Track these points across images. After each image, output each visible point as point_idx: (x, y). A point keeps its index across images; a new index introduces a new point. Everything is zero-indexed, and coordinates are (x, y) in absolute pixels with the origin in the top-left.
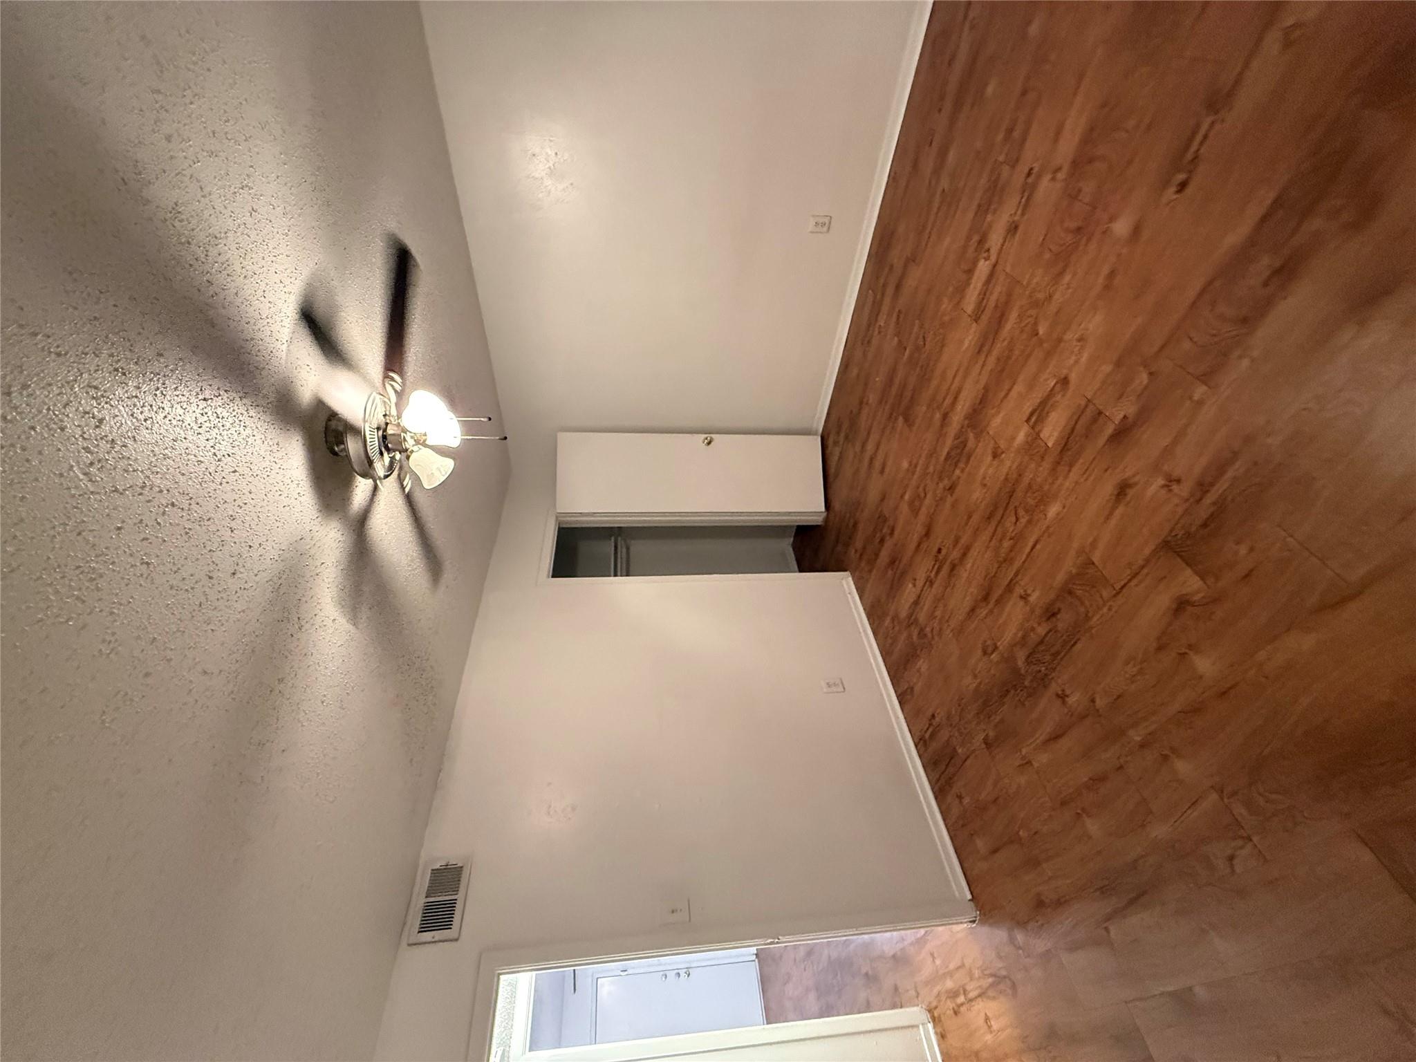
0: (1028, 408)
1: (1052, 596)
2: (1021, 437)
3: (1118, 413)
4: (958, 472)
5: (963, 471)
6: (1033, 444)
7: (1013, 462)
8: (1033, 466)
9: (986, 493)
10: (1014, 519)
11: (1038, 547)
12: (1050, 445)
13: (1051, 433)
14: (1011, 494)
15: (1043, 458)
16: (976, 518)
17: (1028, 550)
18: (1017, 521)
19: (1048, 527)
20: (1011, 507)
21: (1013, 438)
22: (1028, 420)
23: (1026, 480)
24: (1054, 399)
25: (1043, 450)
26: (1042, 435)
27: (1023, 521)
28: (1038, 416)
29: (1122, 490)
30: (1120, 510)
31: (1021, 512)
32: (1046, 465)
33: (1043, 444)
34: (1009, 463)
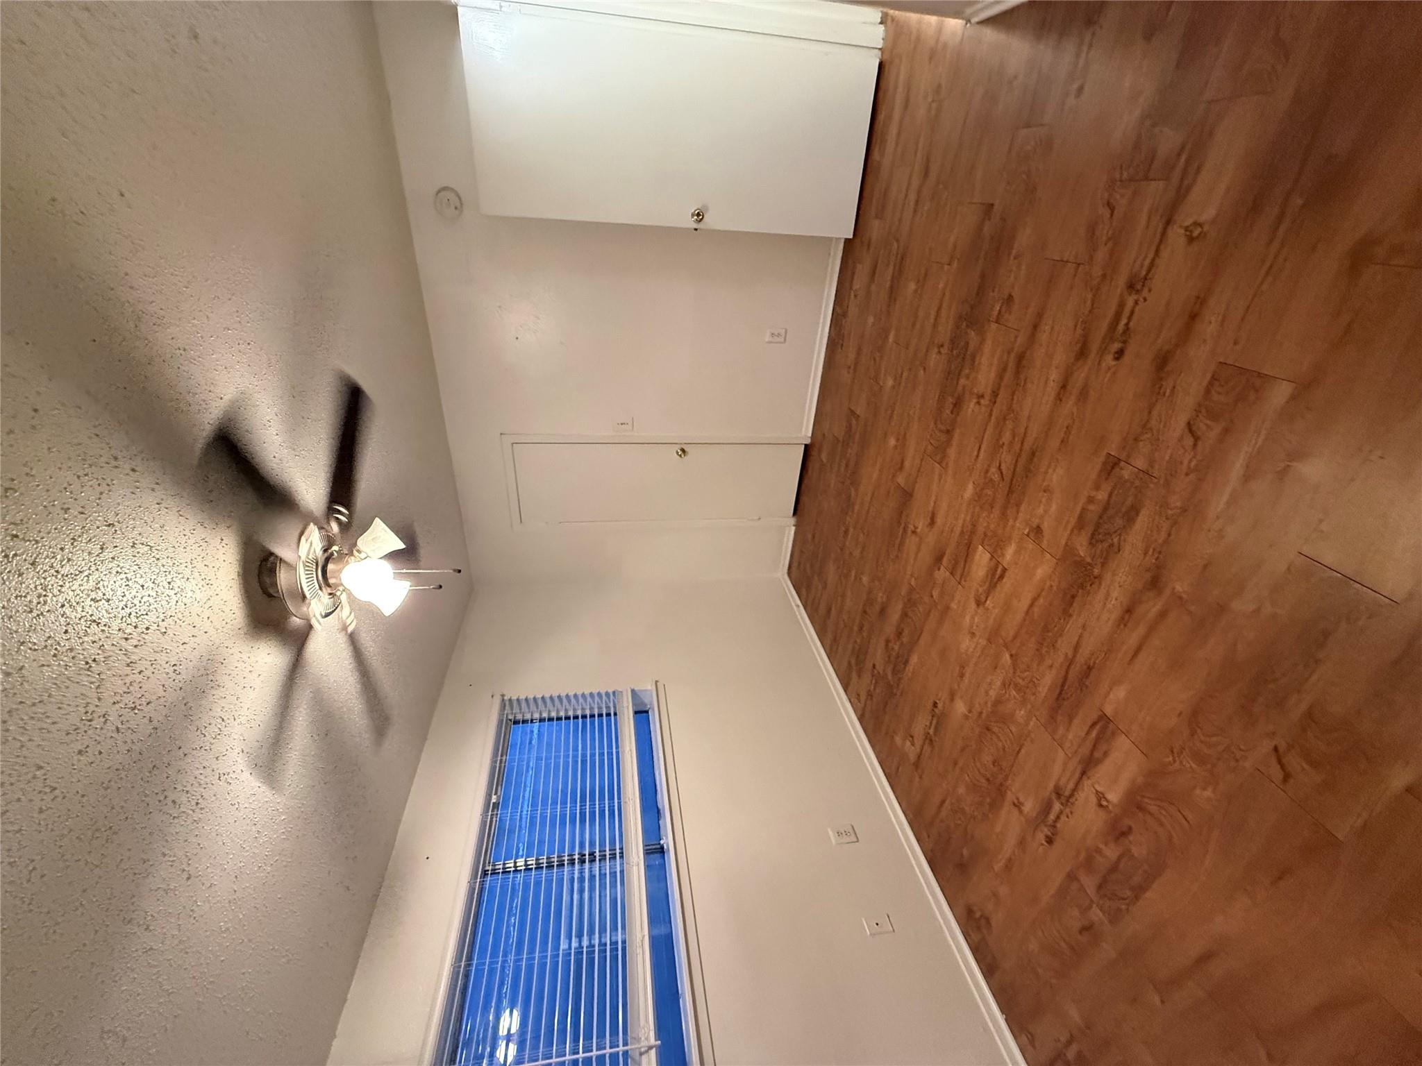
0: (1007, 583)
1: (959, 419)
2: (1010, 552)
3: (942, 574)
4: (1102, 495)
5: (1091, 500)
6: (996, 548)
7: (1013, 527)
8: (992, 526)
9: (1043, 481)
10: (1003, 467)
11: (976, 453)
12: (980, 546)
13: (981, 559)
14: (1010, 491)
15: (985, 534)
16: (1054, 443)
17: (984, 447)
18: (1000, 466)
19: (970, 475)
20: (1007, 479)
21: (1018, 552)
22: (1005, 570)
23: (997, 512)
24: (985, 588)
25: (986, 542)
26: (988, 555)
27: (993, 470)
28: (996, 575)
29: (932, 522)
30: (931, 509)
31: (996, 477)
32: (981, 529)
33: (986, 547)
34: (1019, 525)
